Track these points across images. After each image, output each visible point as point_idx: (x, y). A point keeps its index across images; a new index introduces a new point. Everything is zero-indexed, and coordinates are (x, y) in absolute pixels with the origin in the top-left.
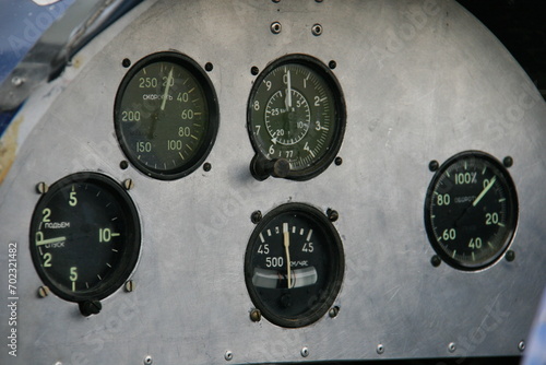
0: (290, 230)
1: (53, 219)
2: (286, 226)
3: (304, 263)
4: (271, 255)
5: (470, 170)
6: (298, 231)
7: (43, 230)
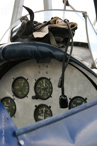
0: (45, 109)
1: (6, 104)
2: (44, 108)
3: (48, 115)
4: (42, 113)
5: (80, 100)
6: (47, 109)
7: (5, 106)
